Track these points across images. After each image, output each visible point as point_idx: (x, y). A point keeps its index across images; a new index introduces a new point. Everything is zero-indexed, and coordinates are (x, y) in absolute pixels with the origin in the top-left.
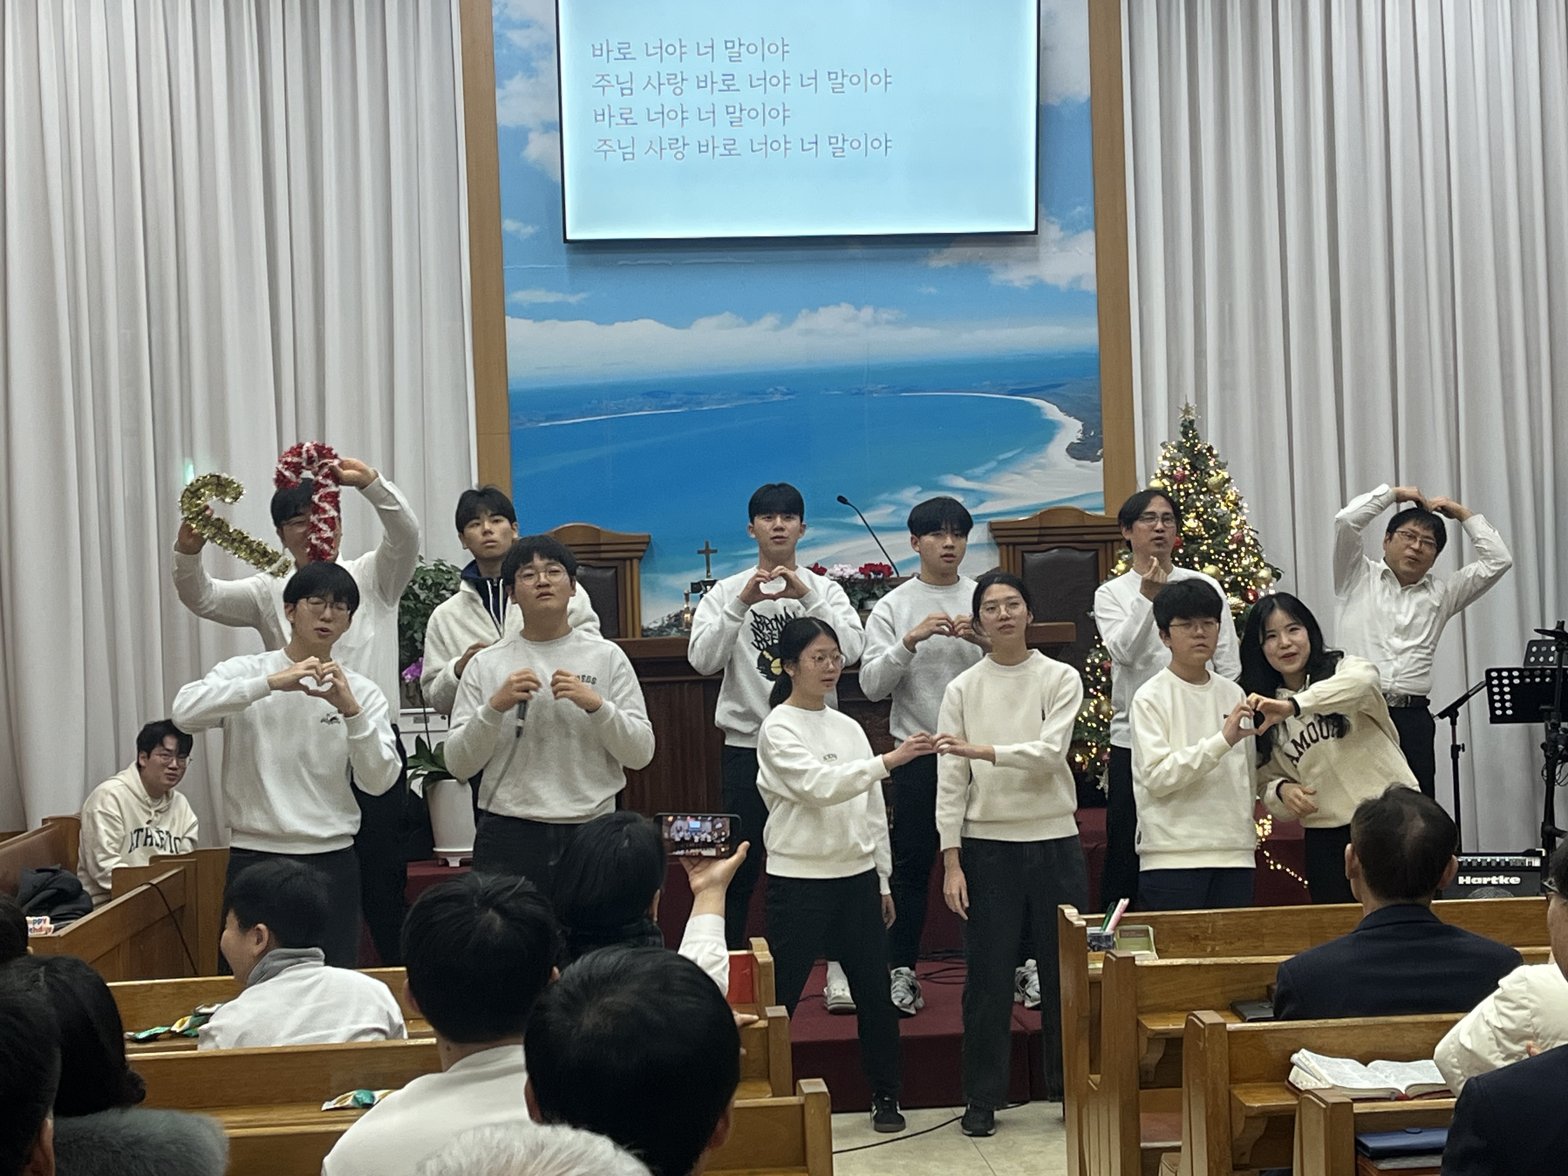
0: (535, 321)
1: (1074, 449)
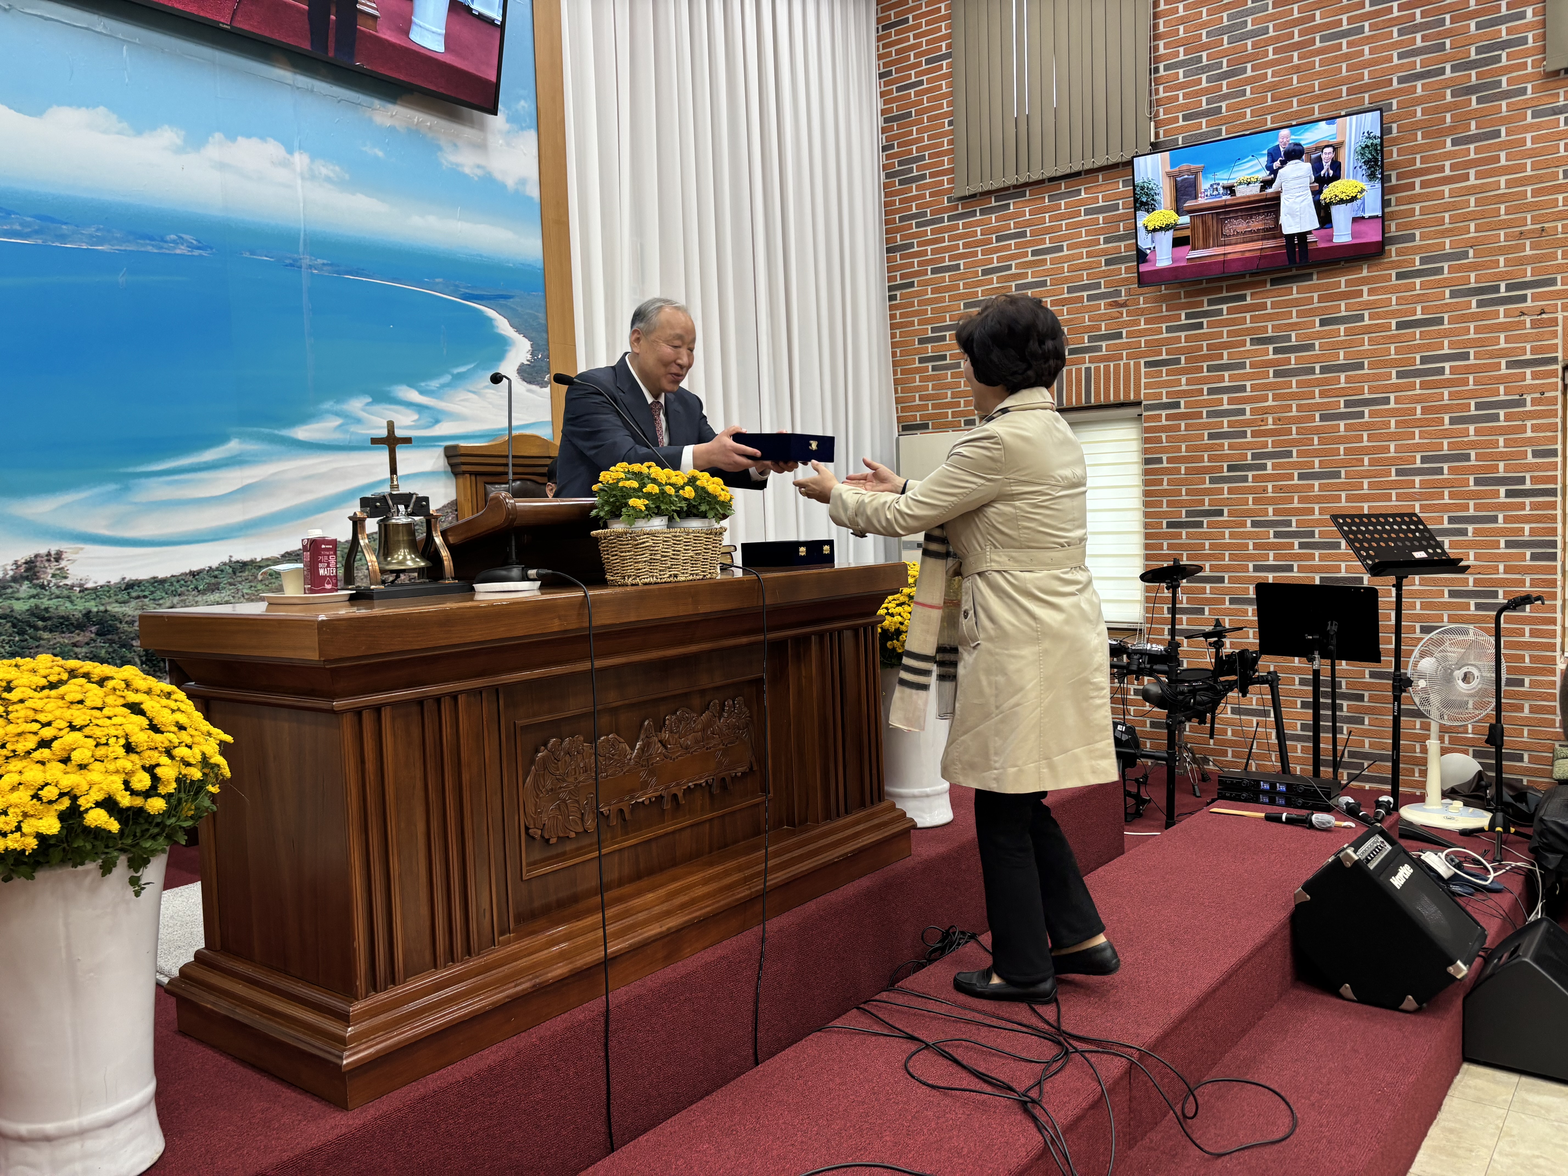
1: (524, 371)
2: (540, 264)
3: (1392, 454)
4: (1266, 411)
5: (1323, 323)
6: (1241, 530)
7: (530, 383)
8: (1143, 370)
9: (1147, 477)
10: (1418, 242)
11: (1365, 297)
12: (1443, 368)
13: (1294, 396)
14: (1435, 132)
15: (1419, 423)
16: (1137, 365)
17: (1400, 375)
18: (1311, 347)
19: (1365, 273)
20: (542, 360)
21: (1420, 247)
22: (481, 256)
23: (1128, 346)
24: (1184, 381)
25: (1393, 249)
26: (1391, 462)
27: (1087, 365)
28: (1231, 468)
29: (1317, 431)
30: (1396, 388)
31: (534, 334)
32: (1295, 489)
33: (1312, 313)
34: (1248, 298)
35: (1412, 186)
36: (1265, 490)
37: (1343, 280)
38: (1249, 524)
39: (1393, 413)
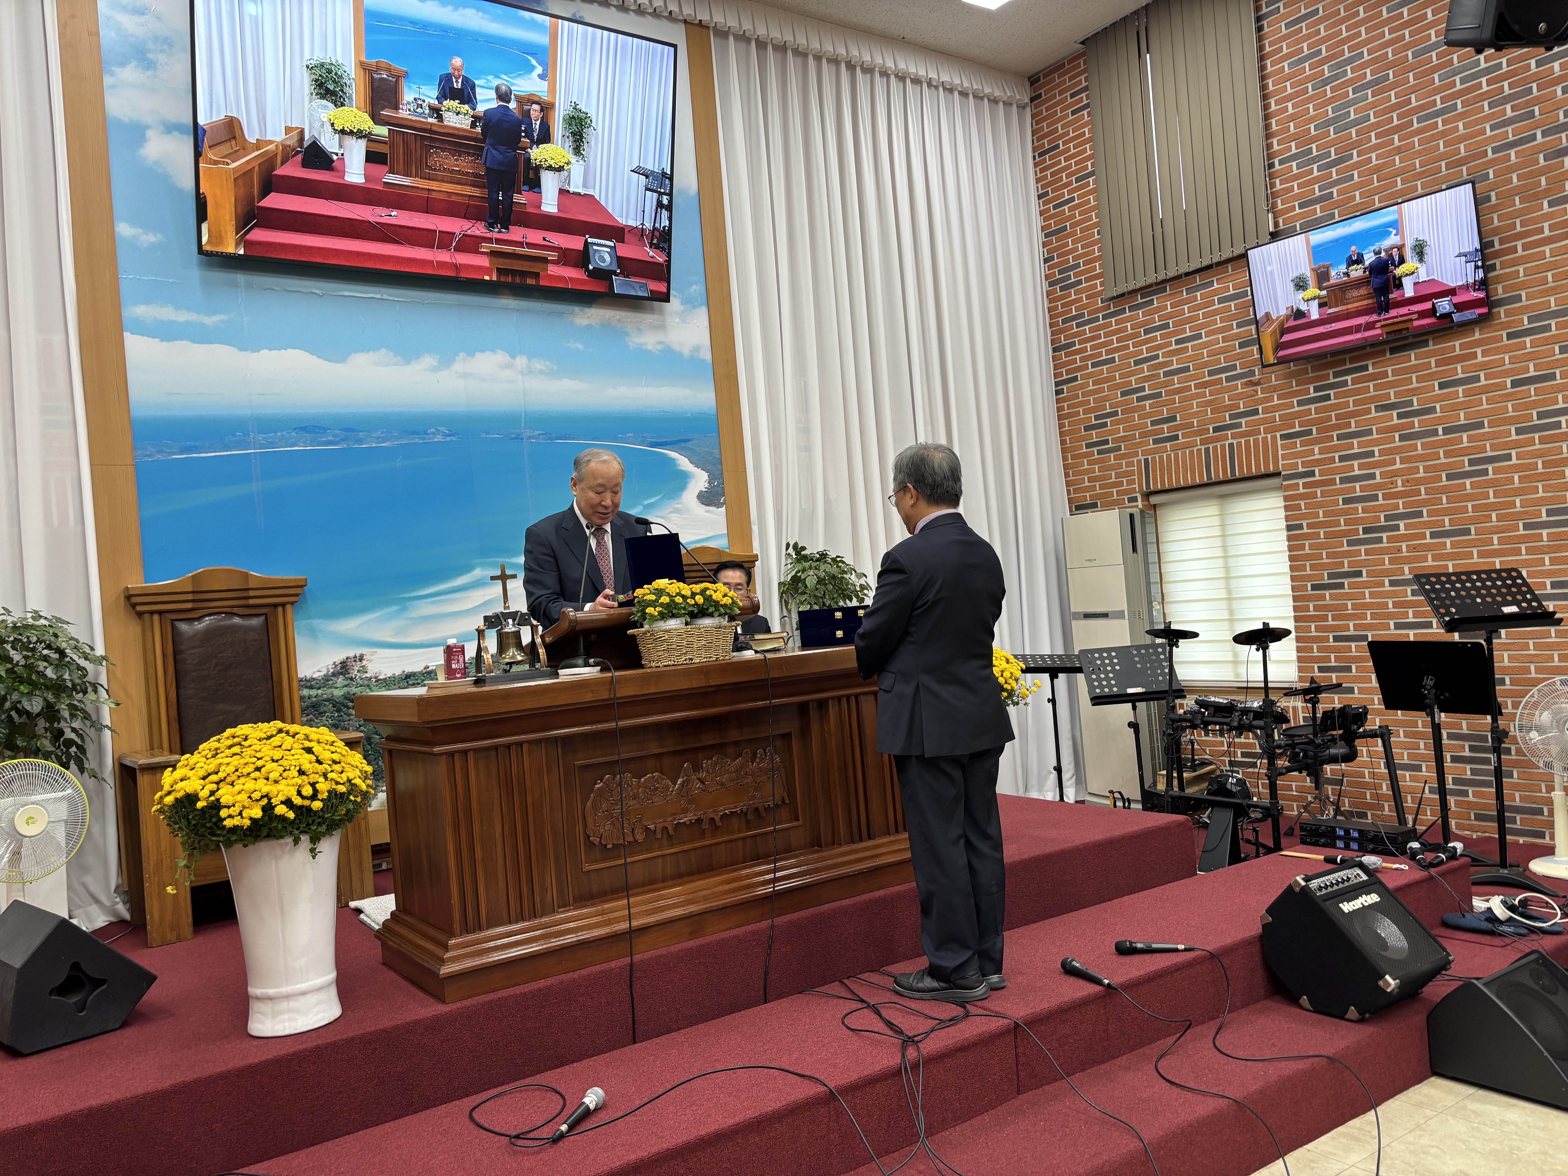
0: (162, 340)
1: (703, 496)
2: (714, 411)
3: (1518, 509)
4: (1395, 474)
5: (1442, 386)
6: (1381, 589)
7: (708, 505)
8: (1279, 442)
9: (1291, 543)
10: (1524, 302)
11: (1480, 359)
12: (1560, 422)
13: (1421, 458)
14: (1532, 196)
15: (1541, 477)
16: (1274, 438)
17: (1519, 432)
18: (1433, 410)
19: (1477, 335)
20: (718, 486)
21: (1527, 307)
22: (664, 412)
23: (1264, 421)
24: (1316, 451)
25: (1502, 310)
26: (1518, 516)
27: (1230, 441)
28: (1366, 531)
29: (1444, 490)
30: (1517, 445)
31: (710, 467)
32: (1428, 547)
33: (1431, 377)
34: (1370, 368)
35: (1514, 250)
36: (1399, 550)
37: (1457, 343)
38: (1387, 583)
39: (1516, 468)
